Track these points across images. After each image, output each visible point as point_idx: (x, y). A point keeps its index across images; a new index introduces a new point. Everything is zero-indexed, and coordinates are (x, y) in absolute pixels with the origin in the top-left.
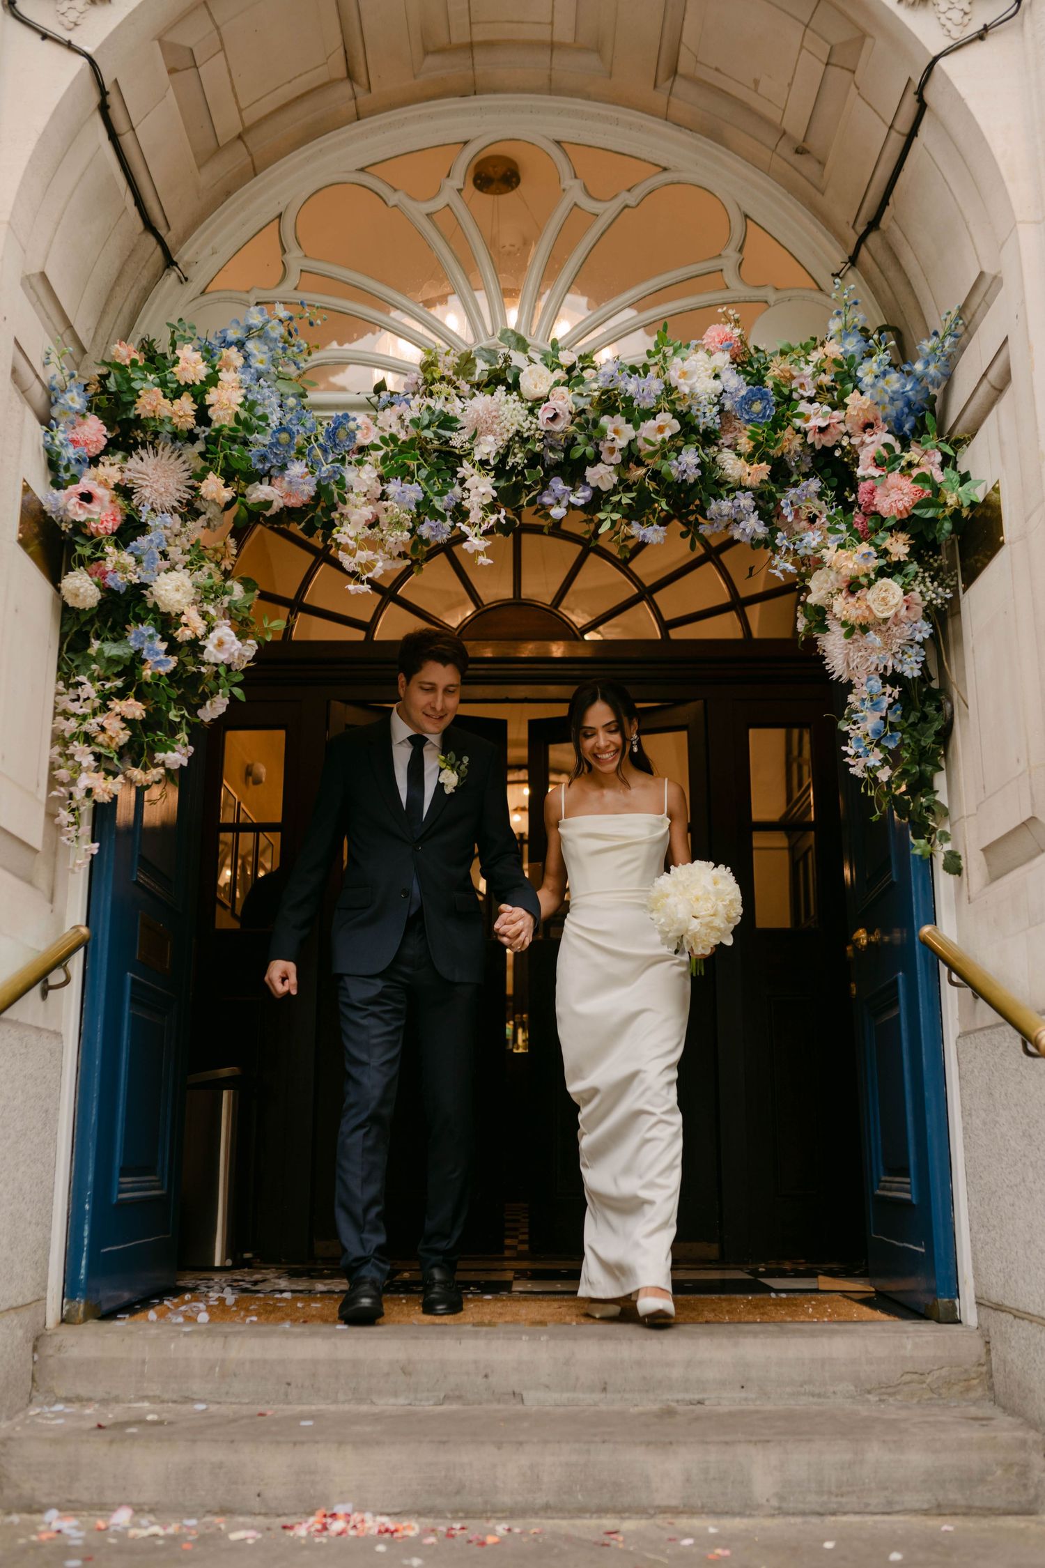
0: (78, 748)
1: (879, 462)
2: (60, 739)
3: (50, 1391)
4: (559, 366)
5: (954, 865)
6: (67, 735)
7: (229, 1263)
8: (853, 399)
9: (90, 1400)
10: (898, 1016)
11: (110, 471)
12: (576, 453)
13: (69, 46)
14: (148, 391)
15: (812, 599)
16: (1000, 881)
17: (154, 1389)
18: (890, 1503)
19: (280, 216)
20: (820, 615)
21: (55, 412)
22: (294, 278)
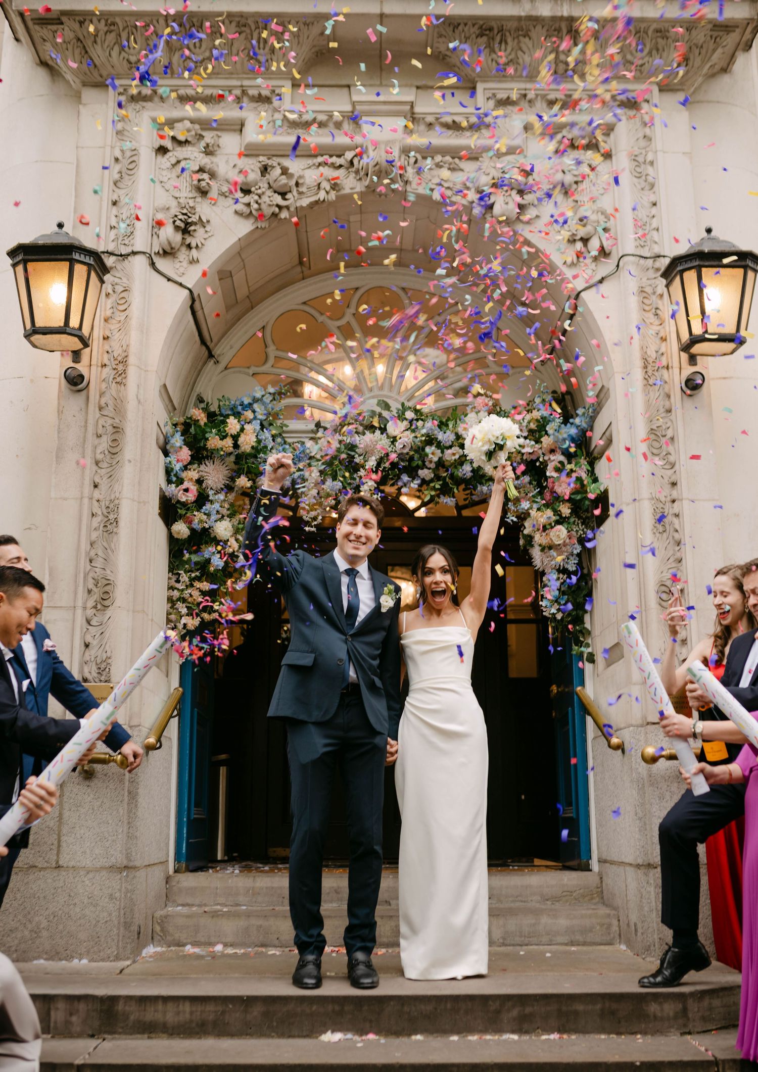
0: (179, 605)
1: (558, 470)
2: (170, 600)
3: (174, 901)
4: (406, 419)
5: (591, 659)
6: (174, 599)
7: (226, 858)
8: (544, 440)
9: (193, 905)
10: (568, 730)
11: (193, 474)
12: (414, 464)
13: (181, 285)
14: (213, 438)
15: (526, 532)
16: (613, 666)
17: (222, 900)
18: (551, 941)
19: (263, 327)
20: (530, 539)
21: (168, 447)
22: (271, 361)
